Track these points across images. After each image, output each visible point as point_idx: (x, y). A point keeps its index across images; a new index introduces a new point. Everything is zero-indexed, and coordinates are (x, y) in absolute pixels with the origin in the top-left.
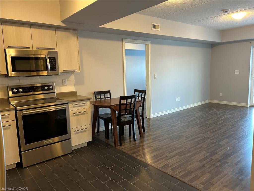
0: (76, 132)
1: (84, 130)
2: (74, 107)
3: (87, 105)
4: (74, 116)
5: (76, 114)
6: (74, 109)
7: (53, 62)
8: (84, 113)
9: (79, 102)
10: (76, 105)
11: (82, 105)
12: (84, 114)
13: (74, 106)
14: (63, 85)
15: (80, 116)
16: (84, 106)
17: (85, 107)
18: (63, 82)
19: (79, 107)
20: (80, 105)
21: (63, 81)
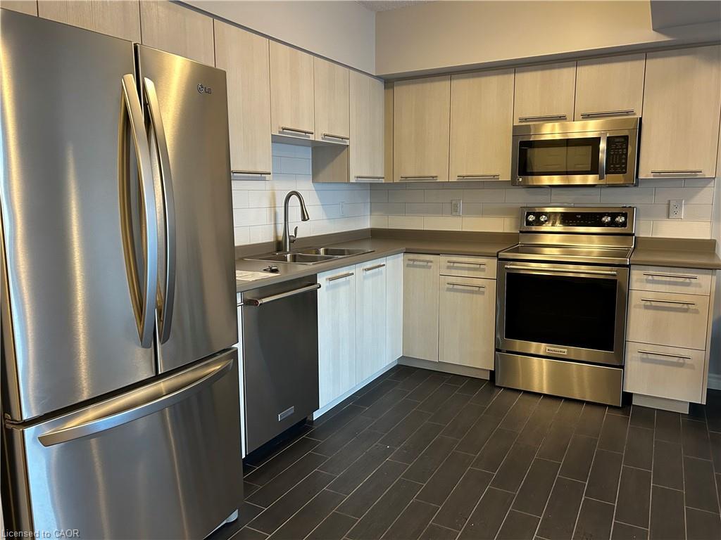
0: (646, 356)
1: (675, 360)
2: (648, 281)
3: (699, 286)
4: (646, 307)
5: (653, 303)
6: (650, 287)
7: (618, 149)
8: (685, 308)
9: (670, 272)
10: (656, 278)
11: (681, 280)
12: (686, 311)
13: (650, 278)
14: (668, 218)
15: (666, 313)
16: (688, 285)
17: (690, 290)
18: (671, 208)
19: (668, 286)
20: (672, 279)
21: (669, 204)
